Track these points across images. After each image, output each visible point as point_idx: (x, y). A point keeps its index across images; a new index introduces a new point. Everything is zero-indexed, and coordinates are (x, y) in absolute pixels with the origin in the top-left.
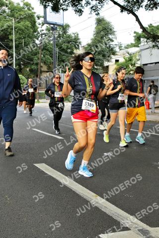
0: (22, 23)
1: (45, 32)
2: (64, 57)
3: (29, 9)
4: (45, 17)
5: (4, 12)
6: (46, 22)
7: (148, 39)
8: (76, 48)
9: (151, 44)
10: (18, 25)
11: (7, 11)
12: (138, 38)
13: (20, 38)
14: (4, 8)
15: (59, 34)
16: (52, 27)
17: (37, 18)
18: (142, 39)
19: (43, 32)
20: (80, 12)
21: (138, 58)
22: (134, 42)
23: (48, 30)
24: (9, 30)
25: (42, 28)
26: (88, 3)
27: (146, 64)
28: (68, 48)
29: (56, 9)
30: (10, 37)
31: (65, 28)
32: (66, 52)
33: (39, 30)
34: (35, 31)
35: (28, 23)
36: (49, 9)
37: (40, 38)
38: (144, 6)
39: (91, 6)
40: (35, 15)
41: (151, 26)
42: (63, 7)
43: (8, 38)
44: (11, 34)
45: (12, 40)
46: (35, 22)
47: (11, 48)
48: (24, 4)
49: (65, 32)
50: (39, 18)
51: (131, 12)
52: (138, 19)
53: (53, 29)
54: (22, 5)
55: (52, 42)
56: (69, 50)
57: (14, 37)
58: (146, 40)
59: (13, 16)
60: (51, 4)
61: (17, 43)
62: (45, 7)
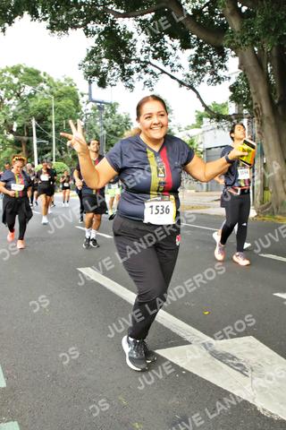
0: (63, 102)
1: (90, 111)
2: (113, 141)
3: (71, 85)
4: (90, 94)
5: (42, 89)
6: (91, 100)
7: (211, 118)
8: (127, 129)
9: (215, 124)
10: (59, 103)
11: (46, 88)
12: (200, 118)
13: (61, 119)
14: (42, 84)
15: (107, 114)
16: (99, 106)
17: (80, 96)
18: (204, 119)
19: (88, 112)
20: (131, 87)
21: (200, 141)
22: (195, 123)
23: (94, 109)
24: (48, 110)
25: (87, 108)
26: (140, 77)
27: (210, 149)
28: (117, 130)
29: (102, 84)
30: (49, 118)
31: (113, 107)
32: (116, 135)
33: (83, 109)
34: (78, 111)
35: (70, 102)
36: (95, 85)
37: (84, 119)
38: (206, 82)
39: (144, 81)
40: (79, 92)
41: (214, 104)
42: (110, 82)
43: (46, 120)
44: (50, 114)
45: (51, 122)
46: (78, 100)
47: (50, 130)
48: (66, 80)
49: (114, 112)
50: (82, 95)
51: (191, 87)
52: (199, 96)
53: (99, 108)
54: (62, 81)
55: (98, 123)
56: (119, 133)
57: (53, 118)
58: (209, 119)
59: (52, 93)
60: (96, 79)
61: (57, 124)
62: (90, 82)
